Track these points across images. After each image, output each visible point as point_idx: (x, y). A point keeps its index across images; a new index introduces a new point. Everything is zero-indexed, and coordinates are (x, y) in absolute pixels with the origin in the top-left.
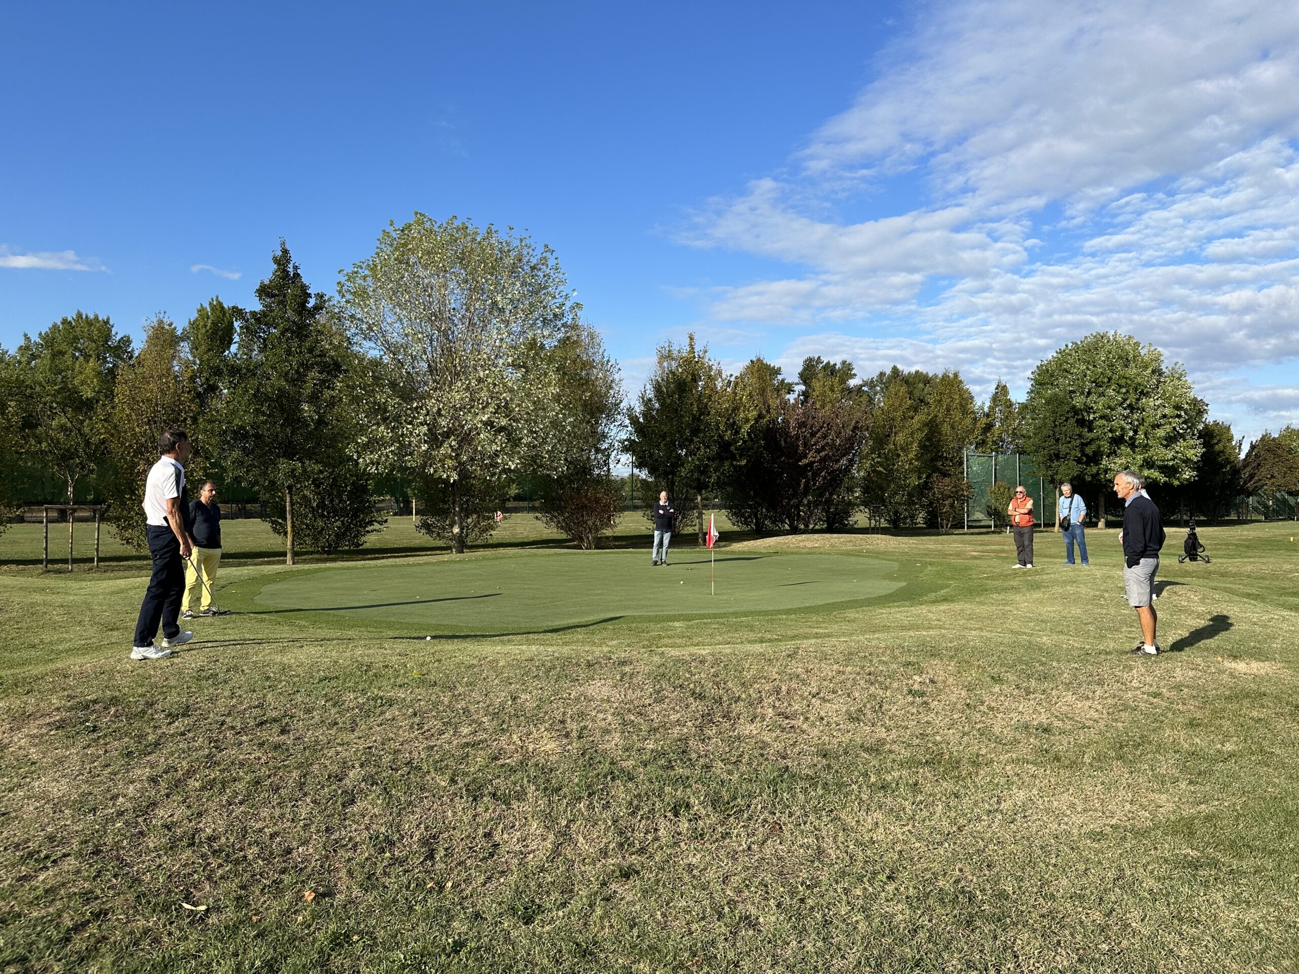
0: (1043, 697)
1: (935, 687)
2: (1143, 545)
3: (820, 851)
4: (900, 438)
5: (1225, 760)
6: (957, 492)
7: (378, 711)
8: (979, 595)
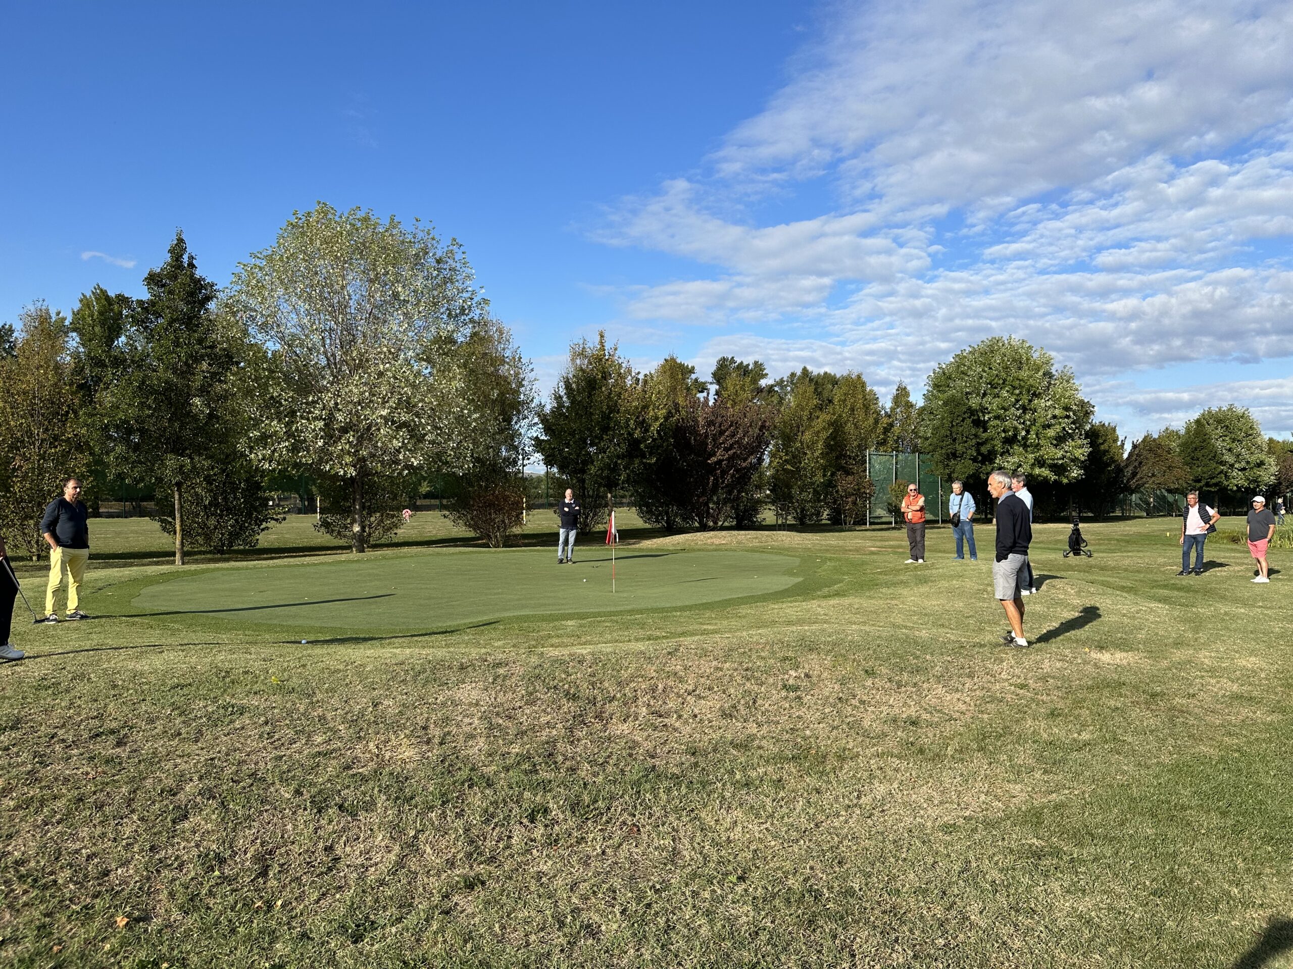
0: (914, 690)
1: (810, 682)
2: (1012, 541)
3: (675, 853)
4: (807, 436)
5: (1080, 749)
6: (859, 489)
7: (227, 720)
8: (869, 589)
